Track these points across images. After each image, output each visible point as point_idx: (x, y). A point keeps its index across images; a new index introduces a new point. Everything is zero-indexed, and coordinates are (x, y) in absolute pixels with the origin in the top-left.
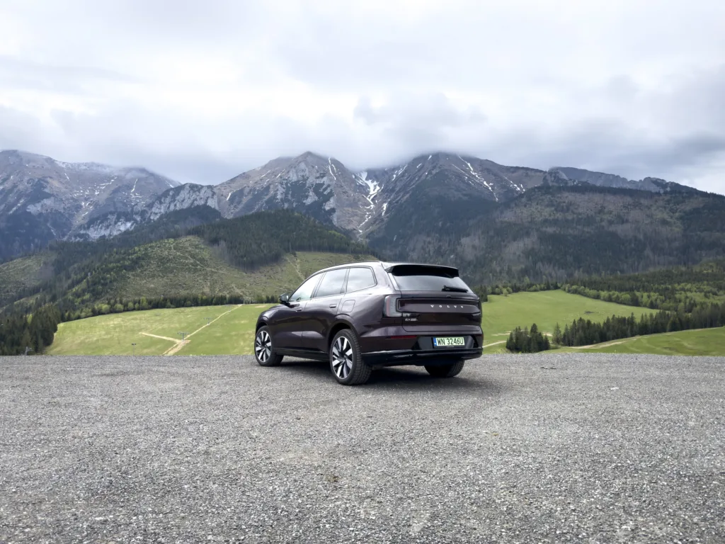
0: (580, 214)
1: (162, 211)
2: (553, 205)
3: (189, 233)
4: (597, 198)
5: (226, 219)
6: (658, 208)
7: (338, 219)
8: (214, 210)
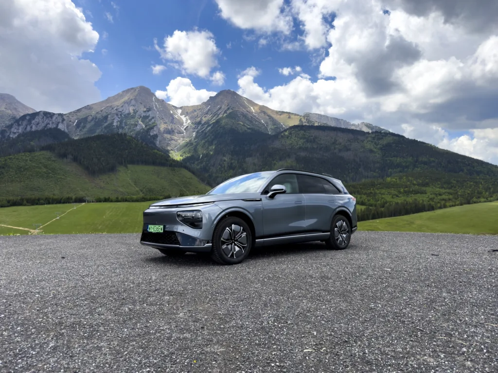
0: (321, 144)
1: (20, 131)
2: (305, 138)
3: (43, 149)
4: (332, 134)
5: (73, 139)
6: (368, 141)
7: (160, 142)
8: (64, 132)
